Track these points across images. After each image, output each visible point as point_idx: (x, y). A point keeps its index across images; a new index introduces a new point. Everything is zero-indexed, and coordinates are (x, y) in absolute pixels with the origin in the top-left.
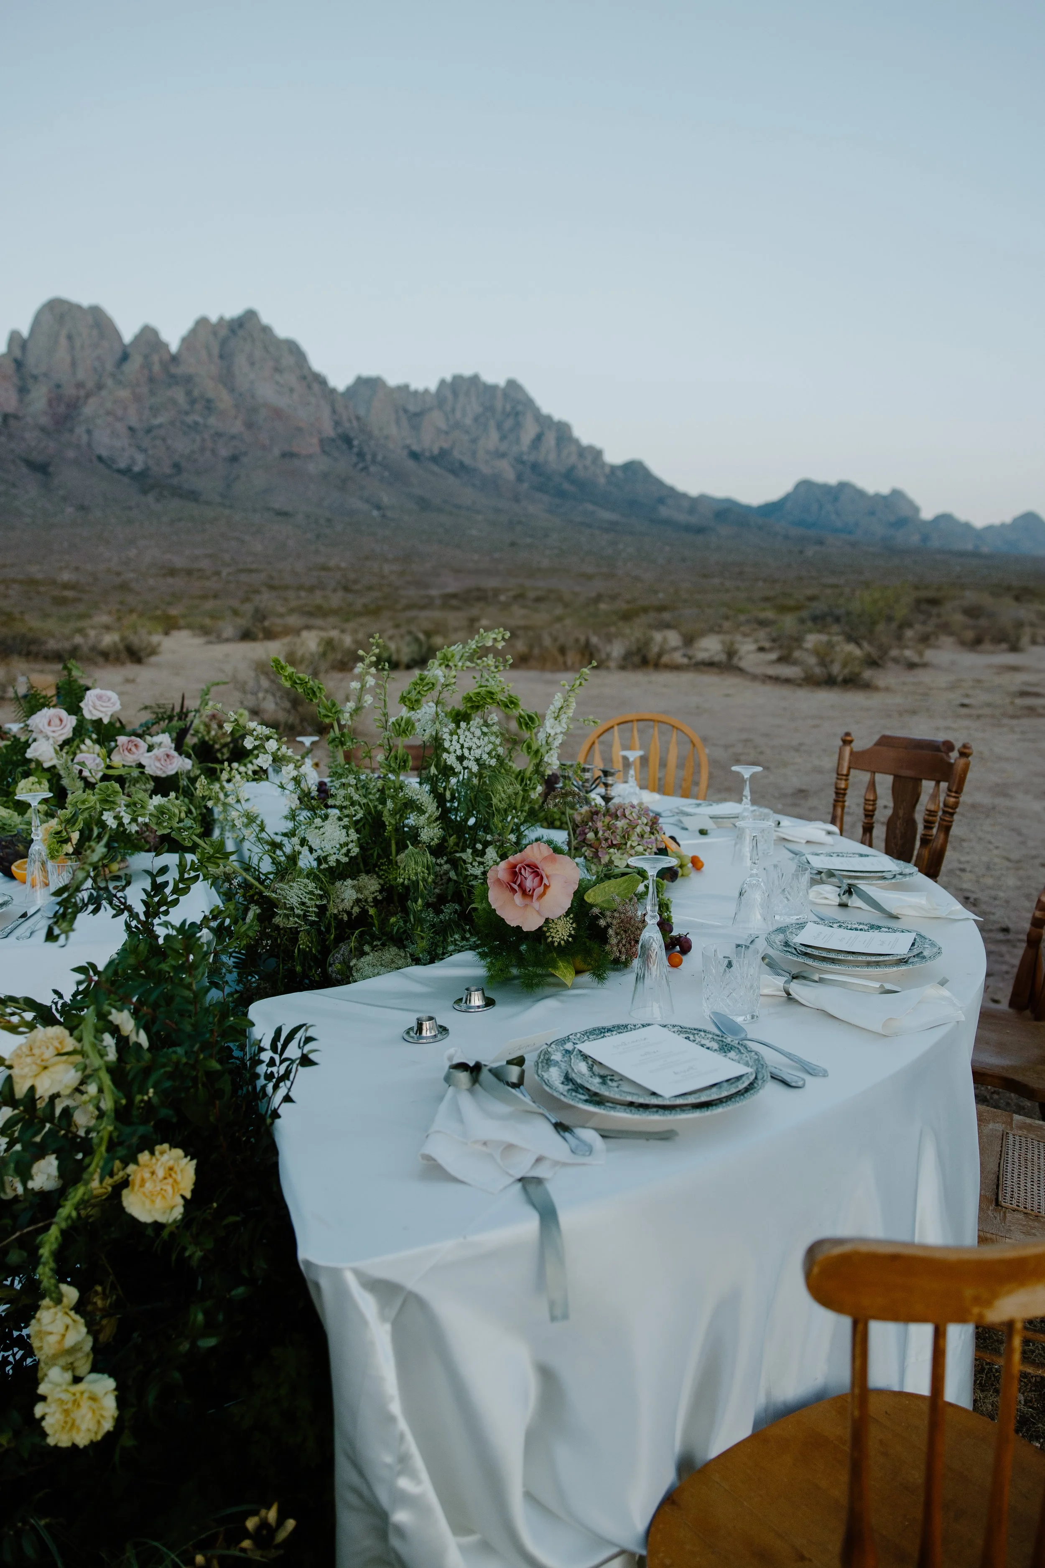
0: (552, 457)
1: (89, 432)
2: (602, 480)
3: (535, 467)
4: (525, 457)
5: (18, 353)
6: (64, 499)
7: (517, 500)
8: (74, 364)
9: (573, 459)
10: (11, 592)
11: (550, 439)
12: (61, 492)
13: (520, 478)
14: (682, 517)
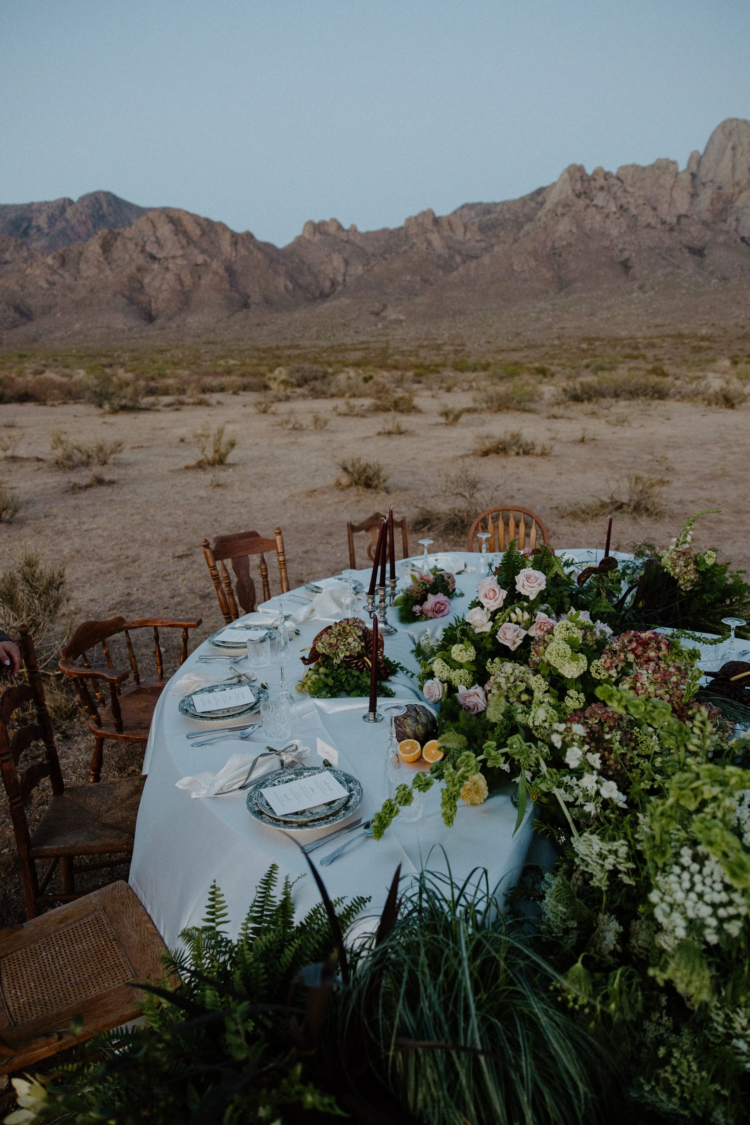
1: (737, 220)
5: (694, 168)
6: (712, 273)
8: (734, 168)
10: (665, 344)
12: (711, 269)
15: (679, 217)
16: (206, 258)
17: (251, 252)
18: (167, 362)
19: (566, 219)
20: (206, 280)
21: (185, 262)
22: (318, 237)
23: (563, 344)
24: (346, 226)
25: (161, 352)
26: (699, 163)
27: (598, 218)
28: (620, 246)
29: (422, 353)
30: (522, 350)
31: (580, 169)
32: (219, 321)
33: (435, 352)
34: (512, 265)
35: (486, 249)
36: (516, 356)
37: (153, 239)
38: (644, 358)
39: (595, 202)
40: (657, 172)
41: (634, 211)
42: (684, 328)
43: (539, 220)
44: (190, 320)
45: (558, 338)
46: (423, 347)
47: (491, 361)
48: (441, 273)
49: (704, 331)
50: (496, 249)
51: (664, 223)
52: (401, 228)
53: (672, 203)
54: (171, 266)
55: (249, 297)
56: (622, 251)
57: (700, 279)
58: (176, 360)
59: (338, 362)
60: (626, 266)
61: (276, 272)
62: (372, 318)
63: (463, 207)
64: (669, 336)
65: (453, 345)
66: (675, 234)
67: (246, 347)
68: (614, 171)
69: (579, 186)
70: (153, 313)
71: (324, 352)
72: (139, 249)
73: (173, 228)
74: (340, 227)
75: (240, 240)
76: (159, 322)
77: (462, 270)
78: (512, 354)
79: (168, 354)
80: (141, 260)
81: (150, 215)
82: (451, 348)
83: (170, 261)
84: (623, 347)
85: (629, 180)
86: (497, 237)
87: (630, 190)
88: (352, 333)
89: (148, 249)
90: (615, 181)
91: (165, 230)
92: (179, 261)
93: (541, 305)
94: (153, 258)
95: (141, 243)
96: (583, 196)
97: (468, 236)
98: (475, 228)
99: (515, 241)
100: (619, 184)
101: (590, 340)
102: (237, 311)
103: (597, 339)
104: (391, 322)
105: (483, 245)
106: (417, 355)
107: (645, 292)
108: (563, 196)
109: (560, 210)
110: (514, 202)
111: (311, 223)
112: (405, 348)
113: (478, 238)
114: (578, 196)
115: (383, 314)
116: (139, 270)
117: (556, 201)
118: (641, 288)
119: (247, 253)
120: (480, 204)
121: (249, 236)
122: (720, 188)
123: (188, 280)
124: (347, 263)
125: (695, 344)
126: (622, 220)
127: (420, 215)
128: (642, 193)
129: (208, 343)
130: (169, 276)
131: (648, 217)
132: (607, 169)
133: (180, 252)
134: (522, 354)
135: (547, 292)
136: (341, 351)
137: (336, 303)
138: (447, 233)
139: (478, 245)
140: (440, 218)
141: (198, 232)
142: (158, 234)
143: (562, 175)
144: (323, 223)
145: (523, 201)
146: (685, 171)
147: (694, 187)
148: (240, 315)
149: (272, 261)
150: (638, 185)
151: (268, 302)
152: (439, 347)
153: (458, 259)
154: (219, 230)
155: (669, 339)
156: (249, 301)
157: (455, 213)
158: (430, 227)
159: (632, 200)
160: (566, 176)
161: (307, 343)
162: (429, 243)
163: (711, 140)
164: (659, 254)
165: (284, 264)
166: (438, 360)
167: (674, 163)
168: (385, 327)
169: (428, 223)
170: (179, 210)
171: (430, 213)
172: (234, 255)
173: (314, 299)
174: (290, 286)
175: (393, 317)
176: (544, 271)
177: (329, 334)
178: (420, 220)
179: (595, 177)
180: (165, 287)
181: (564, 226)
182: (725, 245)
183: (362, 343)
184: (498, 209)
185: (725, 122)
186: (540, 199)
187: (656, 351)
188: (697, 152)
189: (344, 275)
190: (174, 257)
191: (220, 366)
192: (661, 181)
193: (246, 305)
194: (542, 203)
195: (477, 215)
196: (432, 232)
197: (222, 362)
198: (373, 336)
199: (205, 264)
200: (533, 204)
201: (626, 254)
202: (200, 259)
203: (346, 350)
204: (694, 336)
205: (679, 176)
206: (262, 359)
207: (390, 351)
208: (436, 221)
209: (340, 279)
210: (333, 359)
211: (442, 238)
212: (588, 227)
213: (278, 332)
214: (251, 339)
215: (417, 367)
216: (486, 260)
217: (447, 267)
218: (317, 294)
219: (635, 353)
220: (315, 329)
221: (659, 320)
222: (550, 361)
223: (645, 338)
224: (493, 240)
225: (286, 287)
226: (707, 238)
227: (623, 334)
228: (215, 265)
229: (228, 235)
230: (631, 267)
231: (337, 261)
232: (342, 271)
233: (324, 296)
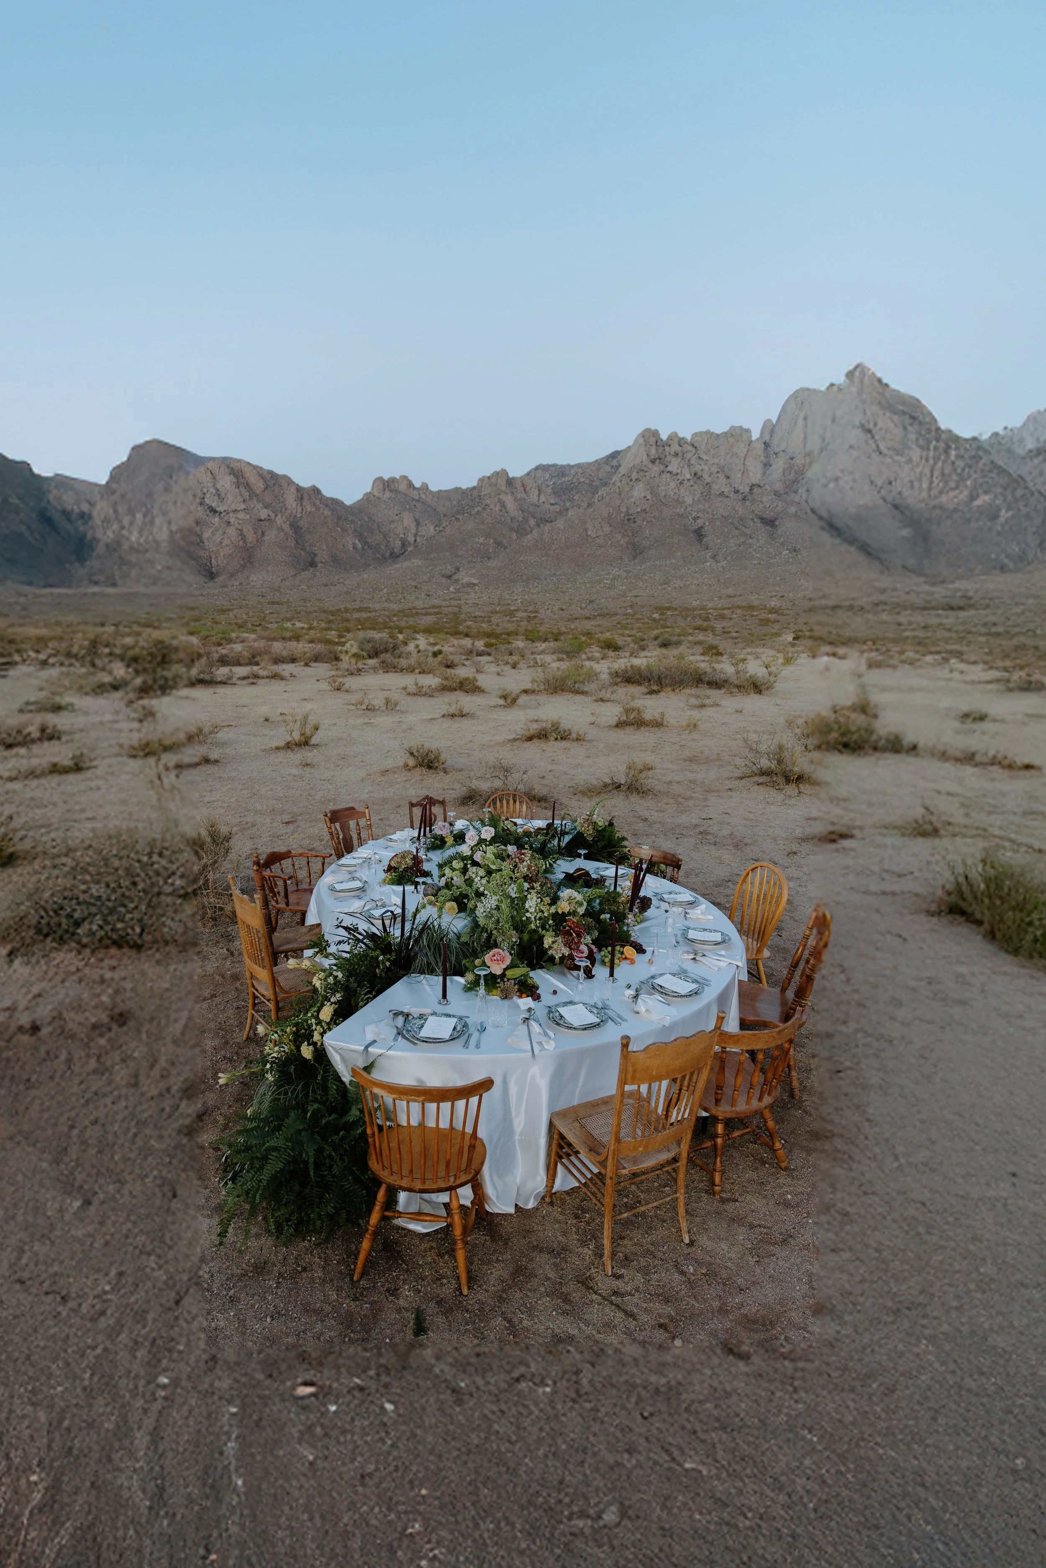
15: (752, 487)
16: (271, 514)
17: (318, 509)
18: (230, 624)
19: (641, 484)
20: (271, 536)
21: (248, 517)
22: (388, 494)
23: (636, 613)
24: (418, 484)
25: (223, 611)
26: (772, 433)
27: (673, 485)
28: (694, 514)
29: (495, 619)
30: (595, 617)
31: (655, 434)
32: (284, 580)
33: (508, 618)
34: (586, 530)
35: (560, 513)
36: (589, 625)
37: (212, 490)
38: (713, 629)
39: (669, 469)
40: (731, 440)
41: (708, 480)
42: (754, 600)
43: (614, 484)
44: (253, 578)
45: (631, 607)
46: (497, 612)
47: (563, 629)
48: (514, 536)
49: (773, 603)
50: (570, 513)
51: (737, 492)
52: (474, 488)
53: (745, 472)
54: (232, 520)
55: (316, 555)
56: (695, 519)
57: (771, 550)
58: (239, 621)
59: (409, 628)
60: (699, 534)
61: (344, 530)
62: (444, 580)
63: (537, 468)
64: (739, 607)
65: (526, 611)
66: (748, 503)
67: (313, 609)
68: (689, 438)
69: (653, 451)
70: (213, 570)
71: (395, 615)
72: (198, 501)
73: (235, 480)
74: (410, 485)
75: (305, 496)
76: (220, 579)
77: (535, 533)
78: (585, 622)
79: (231, 615)
80: (200, 512)
81: (210, 465)
82: (525, 614)
83: (231, 514)
84: (694, 618)
85: (703, 447)
86: (572, 500)
87: (705, 457)
88: (423, 596)
89: (207, 501)
90: (690, 448)
91: (226, 482)
92: (242, 515)
93: (615, 571)
94: (213, 511)
95: (200, 495)
96: (657, 462)
97: (543, 498)
98: (549, 490)
99: (590, 505)
100: (694, 451)
101: (661, 610)
102: (303, 570)
103: (669, 609)
104: (463, 586)
105: (557, 508)
106: (489, 622)
107: (717, 562)
108: (638, 461)
109: (634, 475)
110: (589, 464)
111: (380, 479)
112: (477, 614)
113: (552, 501)
114: (653, 462)
115: (456, 577)
116: (198, 523)
117: (631, 465)
118: (714, 557)
119: (313, 509)
120: (555, 465)
121: (316, 491)
122: (792, 459)
123: (251, 537)
124: (418, 523)
125: (764, 616)
126: (696, 487)
127: (493, 475)
128: (716, 461)
129: (273, 603)
130: (231, 531)
131: (721, 485)
132: (681, 435)
133: (243, 506)
134: (593, 623)
135: (621, 558)
136: (413, 616)
137: (407, 564)
138: (521, 495)
139: (551, 508)
140: (513, 478)
141: (261, 485)
142: (218, 487)
143: (636, 440)
144: (393, 480)
145: (598, 464)
146: (758, 440)
147: (767, 457)
148: (306, 574)
149: (339, 518)
150: (712, 452)
151: (336, 561)
152: (511, 614)
153: (532, 522)
154: (283, 483)
155: (739, 611)
156: (316, 559)
157: (528, 474)
158: (504, 488)
159: (706, 468)
160: (641, 440)
161: (378, 606)
162: (503, 505)
163: (784, 410)
164: (732, 523)
165: (352, 522)
166: (511, 627)
167: (748, 431)
168: (458, 591)
169: (502, 483)
170: (239, 461)
171: (504, 472)
172: (300, 510)
173: (385, 559)
174: (360, 546)
175: (466, 580)
176: (619, 537)
177: (400, 596)
178: (493, 480)
179: (671, 442)
180: (226, 542)
181: (639, 492)
182: (796, 515)
183: (433, 607)
184: (573, 471)
185: (797, 391)
186: (615, 463)
187: (725, 623)
188: (770, 421)
189: (416, 535)
190: (235, 511)
191: (286, 629)
192: (735, 449)
193: (313, 564)
194: (618, 467)
195: (552, 477)
196: (506, 493)
197: (289, 625)
198: (445, 600)
199: (269, 519)
200: (608, 468)
201: (700, 522)
202: (264, 514)
203: (417, 614)
204: (764, 608)
205: (753, 445)
206: (330, 622)
207: (463, 616)
208: (510, 482)
209: (411, 539)
210: (403, 624)
211: (516, 500)
212: (663, 494)
213: (347, 593)
214: (319, 600)
215: (489, 635)
216: (560, 524)
217: (521, 531)
218: (387, 554)
219: (705, 624)
220: (385, 591)
221: (730, 591)
222: (620, 632)
223: (715, 609)
224: (568, 504)
225: (355, 547)
226: (779, 509)
227: (695, 603)
228: (279, 520)
229: (293, 489)
230: (705, 536)
231: (408, 520)
232: (413, 531)
233: (395, 557)
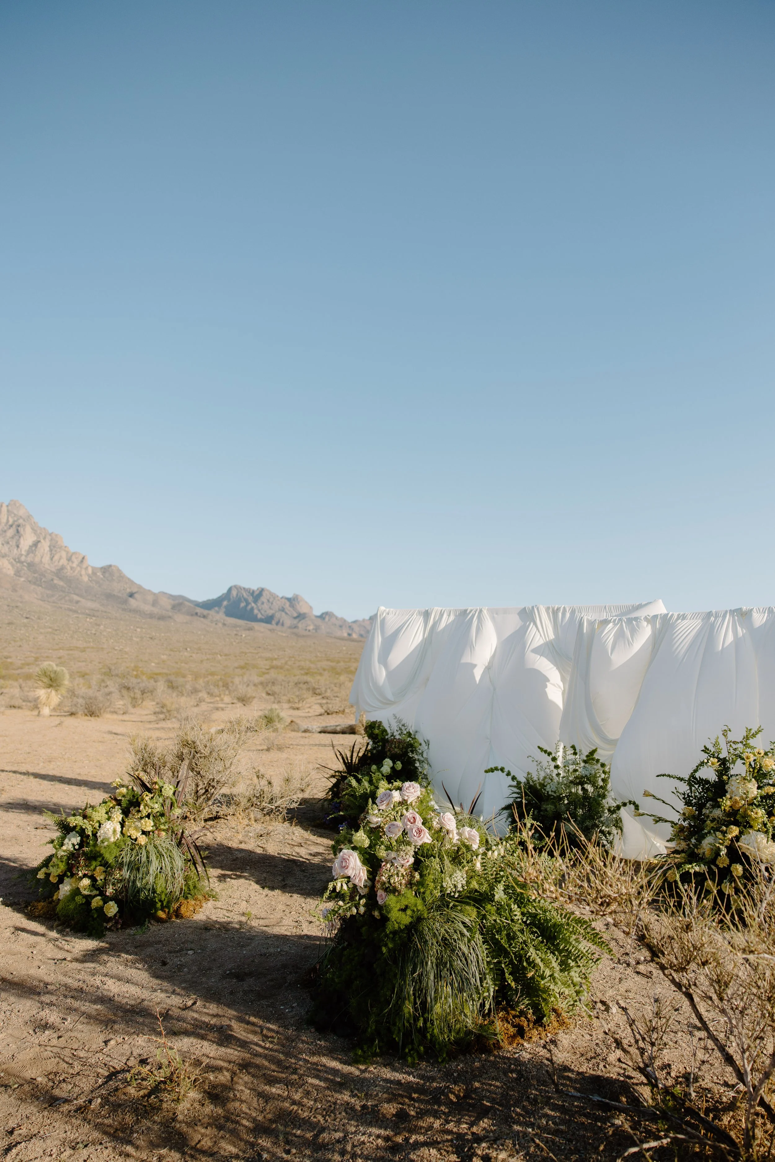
0: (46, 559)
2: (85, 579)
3: (30, 565)
4: (23, 558)
7: (14, 590)
9: (64, 561)
11: (45, 546)
13: (18, 573)
14: (148, 608)
